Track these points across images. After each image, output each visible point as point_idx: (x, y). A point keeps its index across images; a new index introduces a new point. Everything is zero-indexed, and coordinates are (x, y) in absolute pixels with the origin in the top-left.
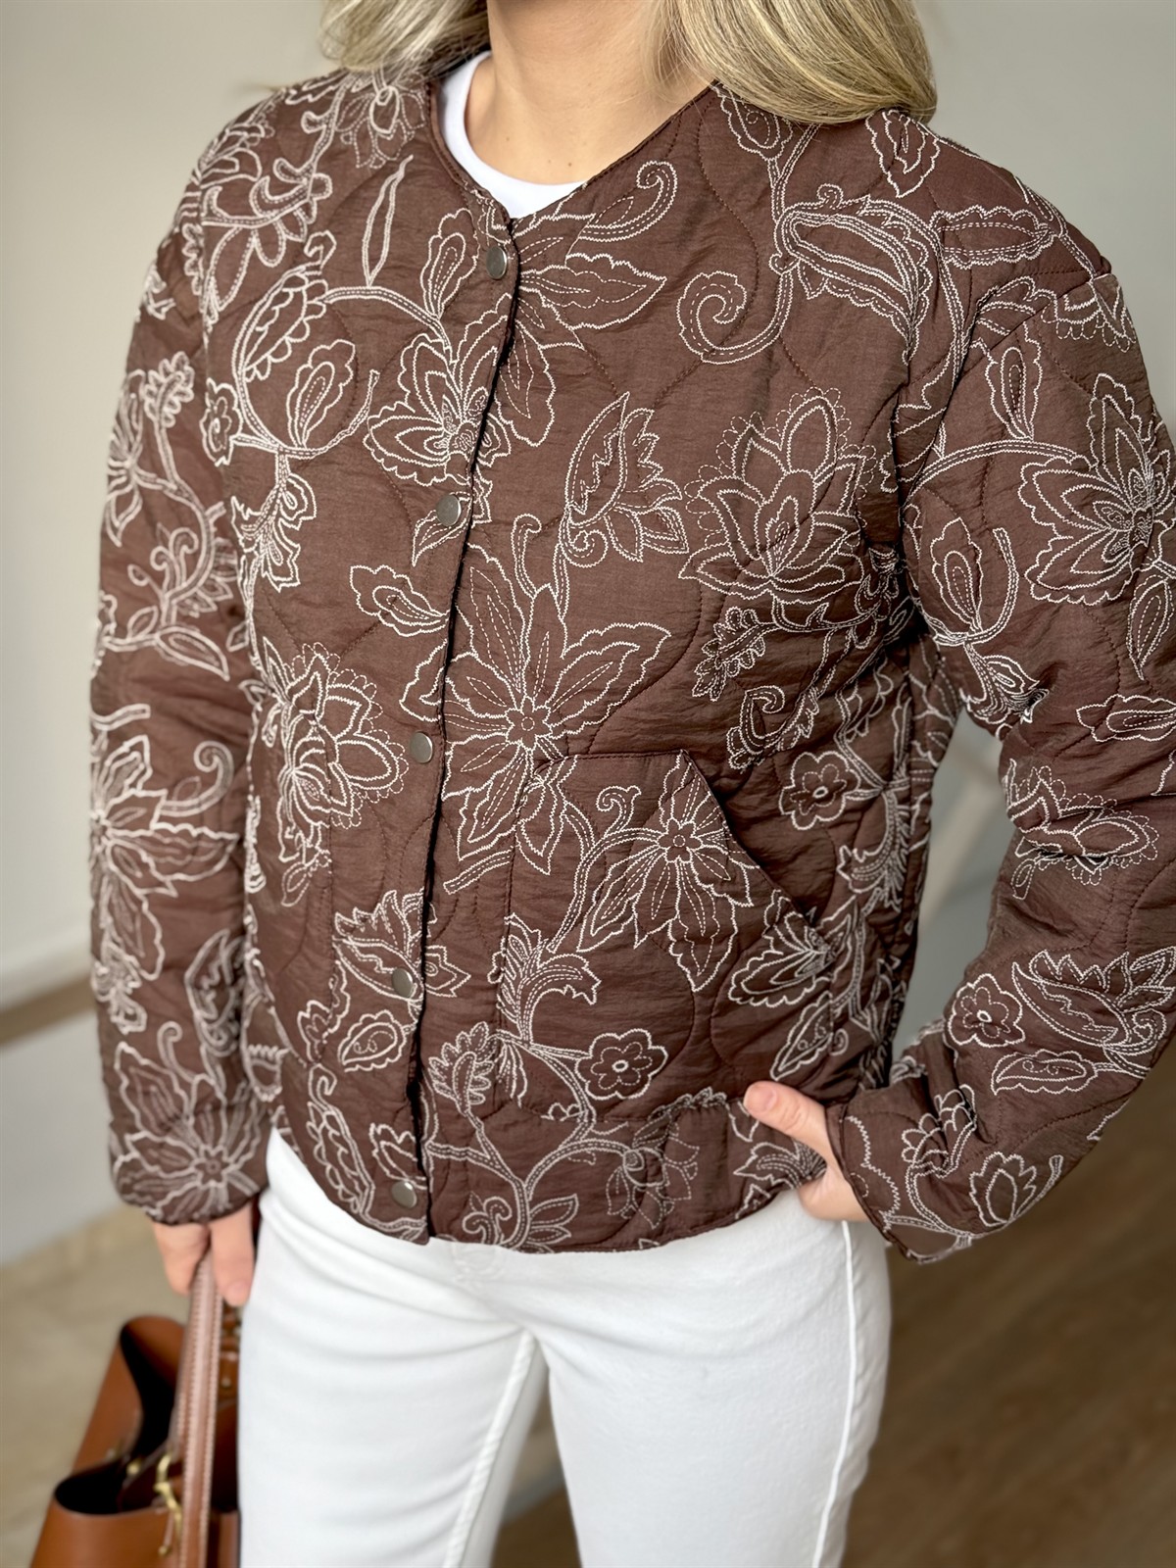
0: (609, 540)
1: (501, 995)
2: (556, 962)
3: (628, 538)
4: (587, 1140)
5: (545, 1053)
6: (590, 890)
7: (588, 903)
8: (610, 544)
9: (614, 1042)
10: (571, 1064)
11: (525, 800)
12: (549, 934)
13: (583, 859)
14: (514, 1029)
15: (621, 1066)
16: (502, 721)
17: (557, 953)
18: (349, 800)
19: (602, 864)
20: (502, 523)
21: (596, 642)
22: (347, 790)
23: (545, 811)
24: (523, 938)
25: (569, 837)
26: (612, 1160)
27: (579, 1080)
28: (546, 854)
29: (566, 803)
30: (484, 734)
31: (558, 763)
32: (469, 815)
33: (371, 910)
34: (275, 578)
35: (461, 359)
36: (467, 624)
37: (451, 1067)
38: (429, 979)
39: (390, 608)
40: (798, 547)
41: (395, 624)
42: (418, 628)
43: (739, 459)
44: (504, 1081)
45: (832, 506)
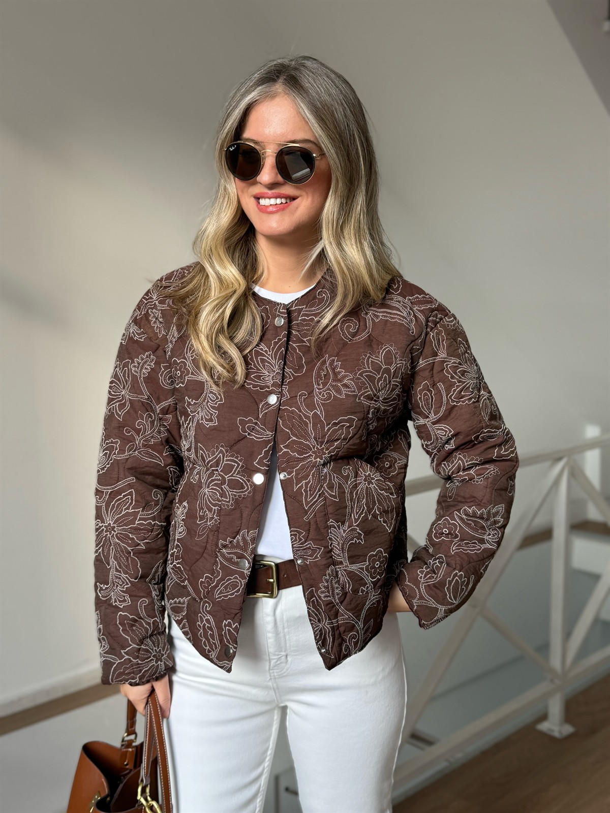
1: (334, 552)
2: (349, 531)
4: (373, 598)
5: (354, 568)
7: (352, 507)
9: (373, 555)
10: (362, 569)
11: (323, 478)
12: (343, 523)
13: (346, 492)
14: (341, 563)
15: (377, 565)
16: (310, 455)
17: (348, 529)
18: (230, 498)
19: (352, 493)
20: (293, 396)
21: (335, 425)
22: (229, 495)
23: (330, 479)
24: (335, 528)
25: (340, 486)
26: (379, 602)
27: (366, 575)
28: (336, 494)
29: (335, 475)
30: (305, 462)
32: (306, 491)
33: (234, 538)
34: (207, 423)
35: (273, 352)
36: (288, 431)
37: (328, 585)
38: (309, 556)
39: (251, 431)
40: (388, 390)
41: (254, 436)
42: (263, 438)
43: (368, 364)
44: (343, 586)
45: (397, 377)
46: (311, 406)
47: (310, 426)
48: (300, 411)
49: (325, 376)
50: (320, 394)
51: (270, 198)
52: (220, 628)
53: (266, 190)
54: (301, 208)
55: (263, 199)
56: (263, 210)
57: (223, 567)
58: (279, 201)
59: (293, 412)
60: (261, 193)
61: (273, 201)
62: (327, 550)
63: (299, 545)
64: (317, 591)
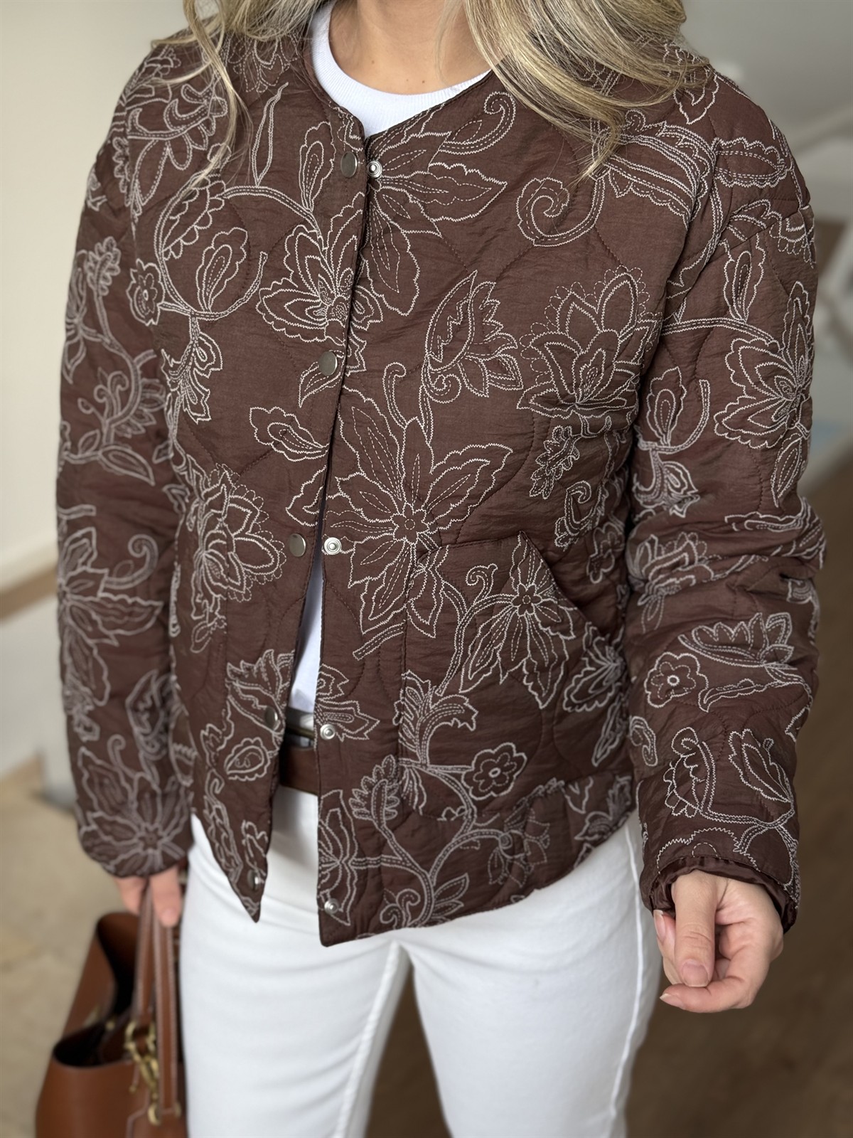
0: (462, 381)
1: (402, 732)
2: (444, 702)
3: (476, 380)
4: (471, 832)
5: (439, 771)
6: (466, 646)
7: (465, 655)
8: (463, 384)
9: (489, 755)
10: (458, 777)
11: (412, 584)
12: (437, 682)
13: (460, 623)
14: (414, 756)
15: (494, 773)
16: (389, 524)
17: (444, 695)
19: (473, 626)
20: (375, 372)
21: (456, 460)
23: (428, 590)
24: (416, 688)
25: (448, 608)
26: (489, 844)
27: (465, 788)
28: (432, 623)
29: (443, 582)
30: (376, 535)
31: (434, 552)
32: (368, 598)
33: (254, 664)
34: (193, 414)
36: (354, 450)
37: (370, 795)
38: (347, 726)
39: (281, 439)
40: (601, 386)
41: (285, 451)
42: (304, 455)
43: (563, 320)
44: (408, 797)
45: (630, 357)
46: (409, 407)
47: (401, 452)
48: (385, 411)
49: (457, 329)
50: (434, 376)
59: (369, 408)
62: (387, 726)
63: (330, 700)
64: (346, 798)
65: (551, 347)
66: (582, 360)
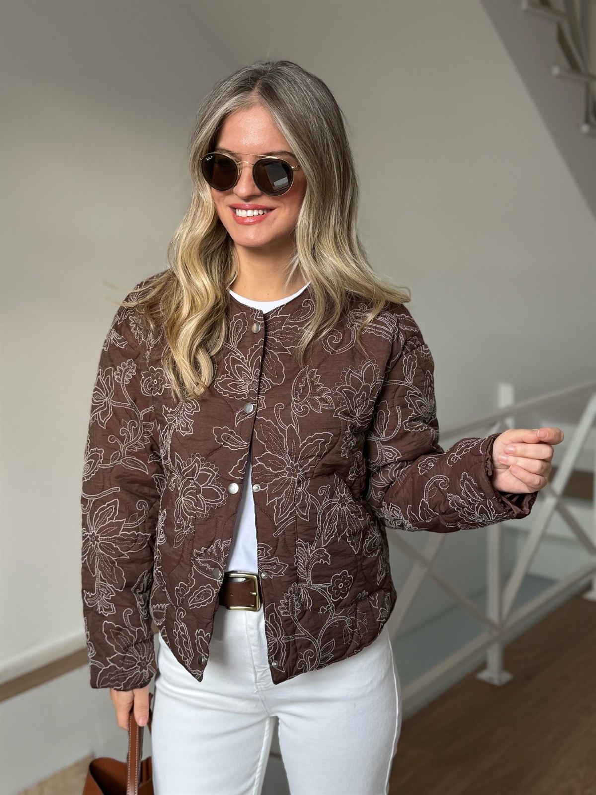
0: (310, 407)
1: (298, 570)
2: (316, 552)
3: (316, 406)
4: (333, 618)
5: (316, 587)
6: (322, 524)
7: (322, 528)
8: (310, 409)
9: (338, 577)
10: (325, 589)
11: (296, 497)
12: (311, 543)
13: (319, 513)
14: (305, 581)
15: (340, 587)
16: (284, 471)
17: (315, 549)
18: (204, 508)
19: (324, 514)
20: (270, 408)
21: (310, 440)
22: (204, 504)
23: (304, 499)
24: (303, 547)
26: (342, 623)
27: (329, 595)
28: (307, 514)
29: (309, 495)
30: (278, 478)
31: (304, 482)
32: (277, 508)
33: (209, 548)
34: (183, 432)
35: (249, 361)
36: (263, 443)
37: (288, 602)
38: (273, 571)
39: (227, 441)
40: (365, 408)
41: (229, 446)
42: (238, 447)
43: (348, 380)
44: (304, 603)
45: (374, 395)
46: (287, 420)
47: (285, 441)
48: (276, 424)
49: (304, 388)
50: (297, 407)
51: (247, 210)
52: (193, 637)
53: (243, 202)
54: (278, 218)
55: (240, 210)
56: (241, 221)
57: (197, 576)
58: (256, 213)
59: (268, 424)
60: (237, 204)
61: (250, 213)
62: (292, 567)
63: (265, 559)
64: (276, 606)
65: (345, 391)
66: (357, 396)
